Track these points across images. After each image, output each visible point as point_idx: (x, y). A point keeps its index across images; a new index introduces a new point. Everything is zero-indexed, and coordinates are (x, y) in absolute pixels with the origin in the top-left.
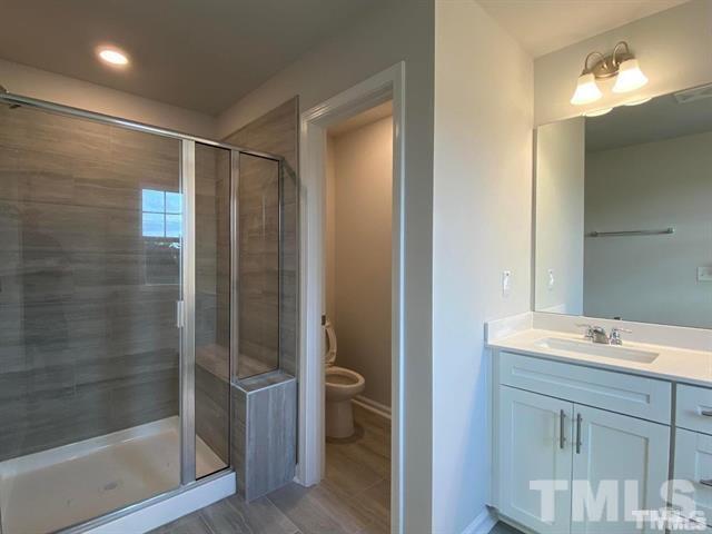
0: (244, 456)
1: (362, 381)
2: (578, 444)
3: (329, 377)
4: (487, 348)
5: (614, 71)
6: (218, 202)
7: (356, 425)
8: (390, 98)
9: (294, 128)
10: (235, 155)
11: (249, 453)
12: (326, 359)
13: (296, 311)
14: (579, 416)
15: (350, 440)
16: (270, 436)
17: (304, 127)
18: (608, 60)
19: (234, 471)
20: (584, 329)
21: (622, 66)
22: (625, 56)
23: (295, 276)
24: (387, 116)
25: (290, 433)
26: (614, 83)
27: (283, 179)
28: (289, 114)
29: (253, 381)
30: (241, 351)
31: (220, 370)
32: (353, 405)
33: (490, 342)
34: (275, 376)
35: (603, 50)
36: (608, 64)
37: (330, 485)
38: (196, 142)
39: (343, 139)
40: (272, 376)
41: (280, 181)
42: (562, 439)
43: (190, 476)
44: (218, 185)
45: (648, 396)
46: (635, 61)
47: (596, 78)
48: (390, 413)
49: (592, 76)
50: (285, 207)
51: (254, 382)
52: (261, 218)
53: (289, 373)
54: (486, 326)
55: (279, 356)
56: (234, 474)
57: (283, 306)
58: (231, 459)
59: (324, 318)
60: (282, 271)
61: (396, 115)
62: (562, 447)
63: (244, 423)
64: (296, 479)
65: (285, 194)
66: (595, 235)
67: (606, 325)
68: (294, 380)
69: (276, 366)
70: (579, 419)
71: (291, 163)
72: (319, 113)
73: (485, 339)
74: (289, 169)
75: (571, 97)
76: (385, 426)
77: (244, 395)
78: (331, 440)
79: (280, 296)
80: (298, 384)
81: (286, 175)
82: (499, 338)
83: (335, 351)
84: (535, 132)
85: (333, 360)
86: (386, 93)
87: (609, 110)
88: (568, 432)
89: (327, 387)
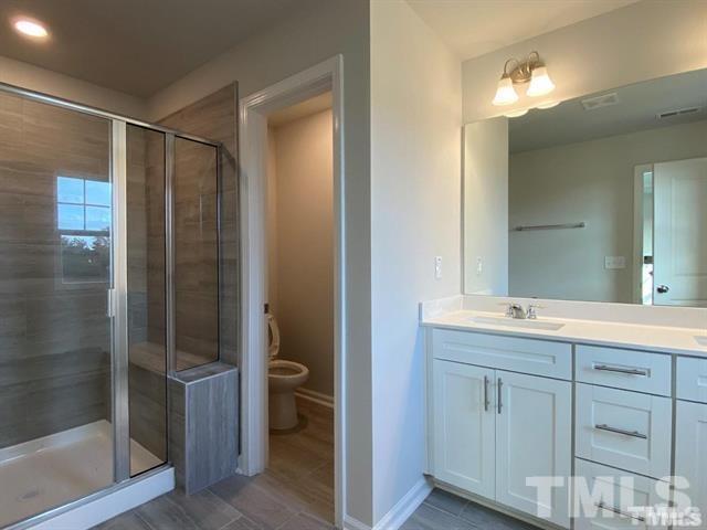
0: (183, 449)
1: (305, 371)
2: (500, 406)
3: (272, 370)
4: (422, 326)
5: (528, 77)
6: (148, 190)
7: (300, 416)
8: (329, 88)
9: (232, 114)
10: (170, 139)
11: (189, 445)
12: (270, 352)
13: (237, 299)
14: (499, 380)
15: (294, 430)
16: (211, 428)
17: (243, 115)
18: (523, 66)
19: (172, 466)
20: (506, 308)
21: (534, 72)
22: (535, 64)
23: (236, 265)
24: (326, 109)
25: (232, 423)
26: (527, 88)
27: (221, 166)
28: (228, 99)
29: (191, 373)
30: (177, 347)
31: (156, 365)
32: (297, 398)
33: (424, 321)
34: (217, 367)
35: (520, 58)
36: (522, 71)
37: (274, 471)
38: (128, 123)
39: (283, 129)
40: (212, 367)
41: (219, 168)
42: (486, 403)
43: (123, 474)
44: (149, 172)
45: (554, 358)
46: (544, 69)
47: (514, 82)
48: (332, 402)
49: (510, 80)
50: (224, 194)
51: (193, 374)
52: (197, 207)
53: (231, 364)
54: (420, 306)
55: (219, 346)
56: (172, 470)
57: (223, 297)
58: (168, 454)
59: (266, 306)
60: (222, 260)
61: (335, 108)
62: (486, 409)
63: (184, 415)
64: (239, 471)
65: (224, 180)
66: (520, 229)
67: (523, 302)
68: (236, 370)
69: (217, 358)
70: (500, 384)
71: (231, 149)
72: (259, 100)
73: (420, 318)
74: (229, 156)
75: (493, 98)
76: (328, 416)
77: (183, 387)
78: (274, 432)
79: (219, 286)
80: (240, 375)
81: (225, 160)
82: (432, 316)
83: (278, 344)
84: (463, 129)
85: (275, 353)
86: (325, 85)
87: (526, 112)
88: (491, 396)
89: (270, 378)
